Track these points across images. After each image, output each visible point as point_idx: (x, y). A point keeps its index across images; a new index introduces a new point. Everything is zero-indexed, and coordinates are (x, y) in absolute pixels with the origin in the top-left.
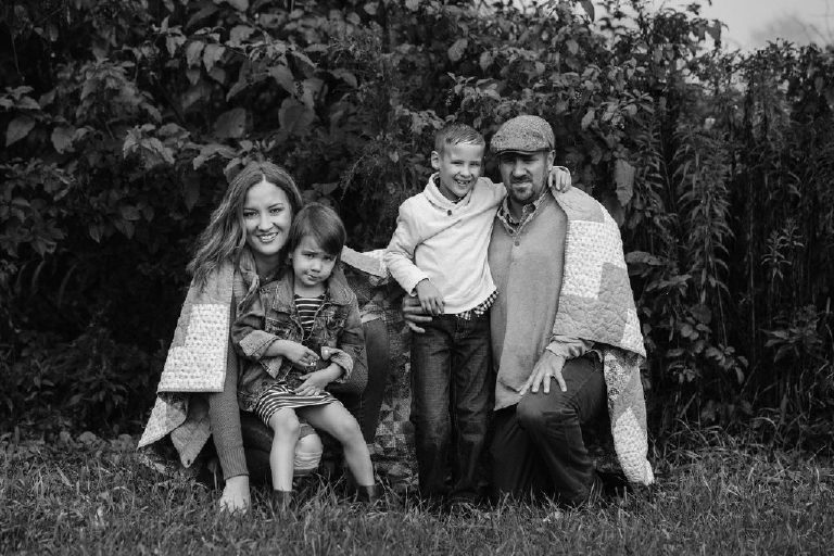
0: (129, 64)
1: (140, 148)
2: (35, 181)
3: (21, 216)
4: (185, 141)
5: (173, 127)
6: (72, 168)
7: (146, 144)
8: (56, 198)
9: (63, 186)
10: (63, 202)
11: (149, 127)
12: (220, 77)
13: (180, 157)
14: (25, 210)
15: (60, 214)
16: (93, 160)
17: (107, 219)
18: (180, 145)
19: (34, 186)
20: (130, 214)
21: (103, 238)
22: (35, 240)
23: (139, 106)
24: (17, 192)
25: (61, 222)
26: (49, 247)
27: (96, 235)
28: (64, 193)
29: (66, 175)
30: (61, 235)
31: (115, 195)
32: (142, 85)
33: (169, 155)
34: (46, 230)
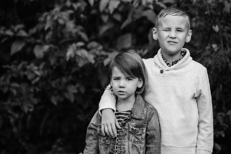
0: (71, 12)
1: (76, 55)
2: (22, 73)
3: (15, 92)
4: (100, 51)
5: (94, 44)
6: (41, 66)
7: (79, 53)
8: (33, 82)
9: (37, 76)
10: (37, 84)
11: (80, 44)
12: (118, 17)
13: (98, 59)
14: (17, 89)
15: (35, 91)
16: (53, 61)
17: (60, 93)
18: (98, 53)
19: (22, 76)
20: (72, 90)
21: (59, 102)
22: (22, 104)
23: (76, 33)
24: (13, 80)
25: (36, 95)
26: (30, 108)
27: (54, 101)
28: (37, 79)
29: (38, 70)
30: (36, 101)
31: (64, 80)
32: (78, 22)
33: (91, 58)
34: (29, 99)
